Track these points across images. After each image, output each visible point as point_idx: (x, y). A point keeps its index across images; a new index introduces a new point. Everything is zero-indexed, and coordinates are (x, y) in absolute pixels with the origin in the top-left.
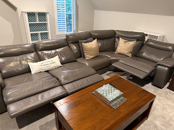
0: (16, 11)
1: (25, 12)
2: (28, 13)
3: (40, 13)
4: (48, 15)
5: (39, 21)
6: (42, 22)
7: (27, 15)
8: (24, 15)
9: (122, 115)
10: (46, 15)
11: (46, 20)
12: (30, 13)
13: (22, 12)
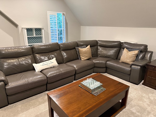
0: (17, 28)
1: (25, 28)
2: (27, 29)
3: (36, 29)
4: (43, 30)
5: (36, 35)
6: (38, 36)
7: (26, 30)
8: (23, 31)
9: (101, 100)
10: (41, 30)
11: (42, 34)
12: (28, 29)
13: (22, 28)
